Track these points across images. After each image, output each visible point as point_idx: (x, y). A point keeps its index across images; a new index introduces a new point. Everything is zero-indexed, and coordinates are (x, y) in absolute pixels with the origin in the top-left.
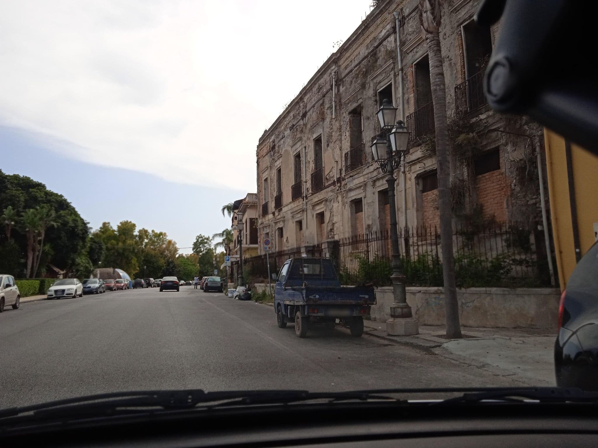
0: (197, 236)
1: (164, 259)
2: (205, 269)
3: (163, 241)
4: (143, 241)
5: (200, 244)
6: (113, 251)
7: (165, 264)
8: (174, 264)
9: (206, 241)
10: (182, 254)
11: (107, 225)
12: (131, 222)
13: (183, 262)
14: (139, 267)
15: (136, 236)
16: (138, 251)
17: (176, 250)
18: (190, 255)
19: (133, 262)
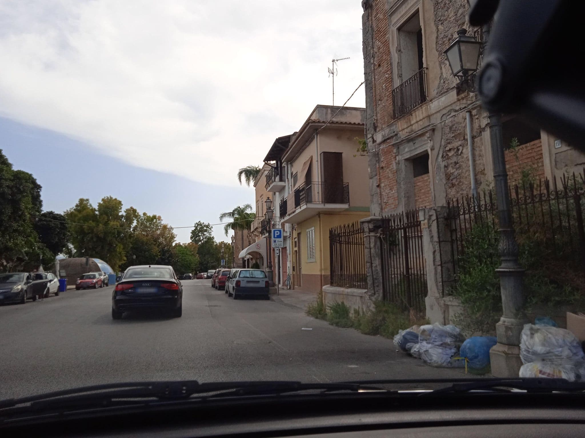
0: (195, 223)
1: (158, 247)
2: (205, 260)
3: (157, 226)
4: (131, 223)
5: (199, 233)
6: (90, 235)
7: (159, 252)
8: (170, 253)
9: (205, 228)
10: (179, 243)
11: (85, 202)
12: (116, 199)
13: (180, 251)
14: (126, 256)
15: (122, 216)
16: (125, 236)
17: (173, 237)
18: (188, 244)
19: (118, 250)
